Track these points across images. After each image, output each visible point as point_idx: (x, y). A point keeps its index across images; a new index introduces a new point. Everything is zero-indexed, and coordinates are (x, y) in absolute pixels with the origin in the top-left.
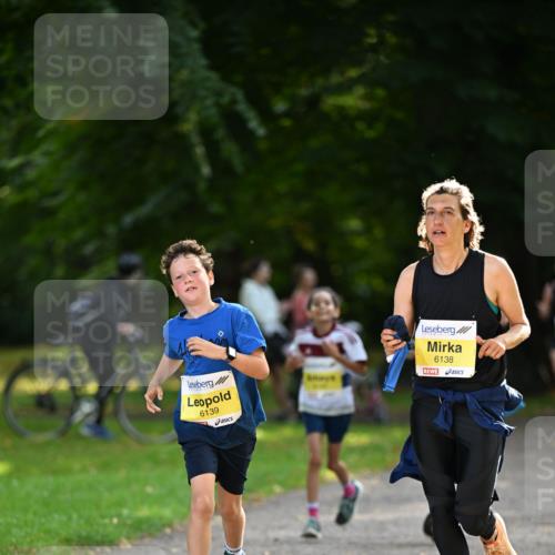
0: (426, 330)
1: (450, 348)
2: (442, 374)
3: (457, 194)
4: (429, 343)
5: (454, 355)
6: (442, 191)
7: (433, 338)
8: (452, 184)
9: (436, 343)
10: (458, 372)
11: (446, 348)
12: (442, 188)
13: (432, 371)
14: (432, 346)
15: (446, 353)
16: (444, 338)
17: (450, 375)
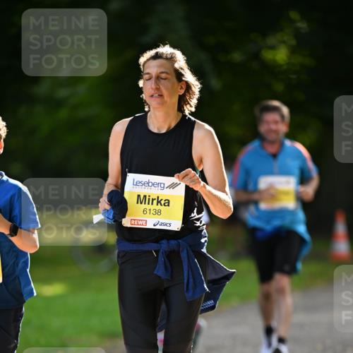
0: (136, 184)
1: (159, 202)
2: (150, 226)
3: (171, 59)
4: (139, 196)
5: (162, 208)
6: (157, 56)
7: (143, 191)
8: (166, 50)
9: (145, 196)
10: (166, 225)
11: (155, 202)
12: (157, 53)
13: (140, 222)
14: (141, 199)
15: (155, 206)
16: (153, 192)
17: (158, 227)
